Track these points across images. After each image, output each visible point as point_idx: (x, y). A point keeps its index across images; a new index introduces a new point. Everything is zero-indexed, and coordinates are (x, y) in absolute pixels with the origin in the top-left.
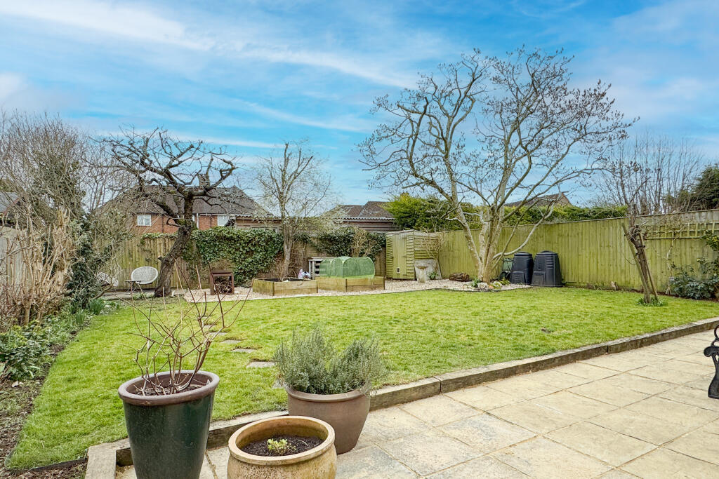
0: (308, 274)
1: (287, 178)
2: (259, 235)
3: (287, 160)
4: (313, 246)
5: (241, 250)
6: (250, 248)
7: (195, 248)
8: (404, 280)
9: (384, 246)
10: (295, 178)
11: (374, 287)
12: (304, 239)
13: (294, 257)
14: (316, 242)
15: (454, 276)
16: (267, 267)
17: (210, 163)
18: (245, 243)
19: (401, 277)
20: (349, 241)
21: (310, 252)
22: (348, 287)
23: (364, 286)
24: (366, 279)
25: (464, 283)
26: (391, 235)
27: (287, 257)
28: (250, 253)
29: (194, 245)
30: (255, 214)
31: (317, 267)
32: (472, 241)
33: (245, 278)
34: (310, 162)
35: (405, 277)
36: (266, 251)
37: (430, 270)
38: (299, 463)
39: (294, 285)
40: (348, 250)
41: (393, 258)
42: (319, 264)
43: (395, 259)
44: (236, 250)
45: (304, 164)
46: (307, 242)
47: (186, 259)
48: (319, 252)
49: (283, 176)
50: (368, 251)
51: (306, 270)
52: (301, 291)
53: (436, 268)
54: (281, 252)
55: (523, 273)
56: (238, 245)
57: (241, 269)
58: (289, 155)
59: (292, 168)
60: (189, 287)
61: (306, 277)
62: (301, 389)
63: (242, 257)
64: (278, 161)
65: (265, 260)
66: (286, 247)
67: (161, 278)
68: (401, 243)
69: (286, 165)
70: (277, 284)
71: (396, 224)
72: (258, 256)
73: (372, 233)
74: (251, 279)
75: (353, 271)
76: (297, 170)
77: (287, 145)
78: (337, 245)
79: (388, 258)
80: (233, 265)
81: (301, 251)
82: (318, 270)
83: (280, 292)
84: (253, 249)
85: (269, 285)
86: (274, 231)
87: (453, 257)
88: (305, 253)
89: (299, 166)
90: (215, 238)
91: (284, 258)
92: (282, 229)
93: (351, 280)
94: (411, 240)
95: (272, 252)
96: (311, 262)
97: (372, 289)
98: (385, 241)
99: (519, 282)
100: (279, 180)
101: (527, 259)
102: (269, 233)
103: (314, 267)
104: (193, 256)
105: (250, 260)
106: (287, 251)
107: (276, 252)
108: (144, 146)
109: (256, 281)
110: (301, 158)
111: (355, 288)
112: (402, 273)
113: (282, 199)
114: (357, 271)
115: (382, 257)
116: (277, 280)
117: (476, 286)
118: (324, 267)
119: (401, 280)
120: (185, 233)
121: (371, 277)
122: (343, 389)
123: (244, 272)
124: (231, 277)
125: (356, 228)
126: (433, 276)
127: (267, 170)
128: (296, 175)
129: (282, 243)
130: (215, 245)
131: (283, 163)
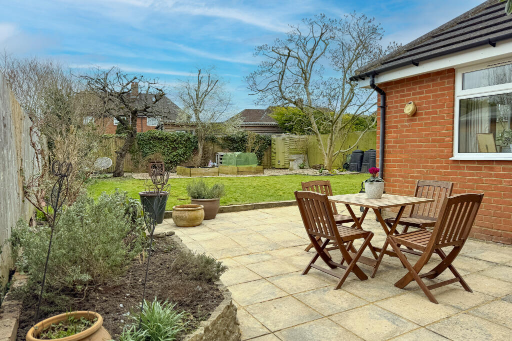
0: (215, 164)
1: (200, 96)
2: (181, 136)
3: (200, 82)
4: (218, 144)
5: (169, 146)
6: (174, 145)
7: (136, 145)
8: (283, 169)
9: (270, 145)
10: (205, 96)
11: (256, 172)
12: (212, 140)
13: (205, 151)
14: (221, 141)
15: (315, 166)
16: (187, 159)
17: (148, 90)
18: (171, 142)
19: (281, 167)
20: (244, 141)
21: (216, 148)
22: (238, 172)
23: (250, 172)
24: (251, 167)
25: (315, 170)
26: (275, 137)
27: (201, 152)
28: (175, 149)
29: (136, 143)
30: (178, 121)
31: (221, 159)
32: (321, 143)
33: (171, 166)
34: (216, 84)
35: (283, 167)
36: (186, 147)
37: (301, 162)
38: (192, 210)
39: (204, 170)
40: (244, 148)
41: (275, 153)
42: (222, 157)
43: (277, 154)
44: (165, 146)
45: (212, 85)
46: (214, 142)
47: (131, 152)
48: (223, 148)
49: (197, 95)
50: (257, 149)
51: (214, 161)
52: (208, 174)
53: (304, 161)
54: (196, 149)
55: (357, 164)
56: (166, 143)
57: (169, 160)
58: (202, 78)
59: (203, 87)
60: (133, 171)
61: (214, 166)
62: (195, 198)
63: (169, 151)
64: (194, 84)
65: (185, 154)
66: (199, 145)
67: (118, 165)
68: (281, 143)
69: (199, 87)
70: (193, 170)
71: (281, 128)
72: (180, 151)
73: (261, 135)
74: (176, 166)
75: (245, 162)
76: (207, 89)
77: (200, 71)
78: (236, 144)
79: (273, 153)
80: (163, 157)
81: (211, 148)
82: (221, 161)
83: (194, 174)
84: (177, 146)
85: (188, 170)
86: (192, 133)
87: (317, 153)
88: (213, 149)
89: (208, 86)
90: (150, 138)
91: (198, 152)
92: (197, 131)
93: (241, 167)
94: (287, 141)
95: (190, 148)
96: (217, 156)
97: (255, 174)
98: (271, 141)
99: (353, 170)
100: (194, 97)
101: (360, 154)
102: (188, 135)
103: (219, 159)
104: (135, 150)
105: (175, 153)
106: (200, 147)
107: (193, 148)
108: (104, 79)
109: (178, 168)
110: (210, 81)
111: (243, 173)
112: (282, 164)
113: (196, 111)
114: (247, 162)
115: (268, 152)
116: (193, 167)
117: (321, 172)
118: (225, 159)
119: (281, 169)
120: (132, 136)
121: (255, 166)
122: (209, 198)
123: (171, 162)
124: (162, 165)
125: (249, 132)
126: (302, 166)
127: (186, 90)
128: (206, 93)
129: (197, 142)
130: (150, 143)
131: (197, 86)
